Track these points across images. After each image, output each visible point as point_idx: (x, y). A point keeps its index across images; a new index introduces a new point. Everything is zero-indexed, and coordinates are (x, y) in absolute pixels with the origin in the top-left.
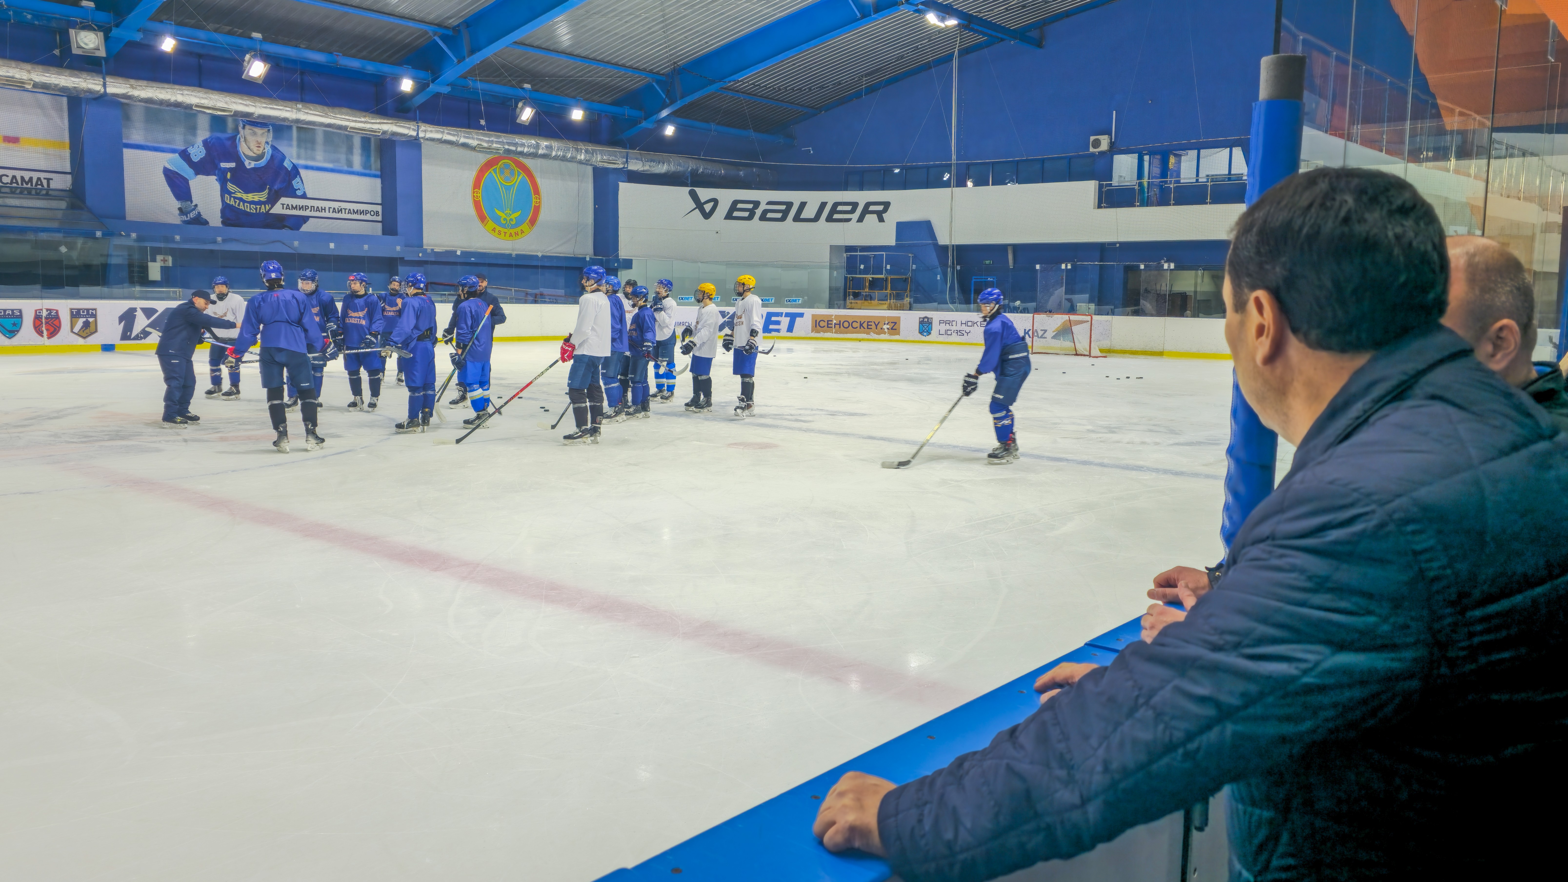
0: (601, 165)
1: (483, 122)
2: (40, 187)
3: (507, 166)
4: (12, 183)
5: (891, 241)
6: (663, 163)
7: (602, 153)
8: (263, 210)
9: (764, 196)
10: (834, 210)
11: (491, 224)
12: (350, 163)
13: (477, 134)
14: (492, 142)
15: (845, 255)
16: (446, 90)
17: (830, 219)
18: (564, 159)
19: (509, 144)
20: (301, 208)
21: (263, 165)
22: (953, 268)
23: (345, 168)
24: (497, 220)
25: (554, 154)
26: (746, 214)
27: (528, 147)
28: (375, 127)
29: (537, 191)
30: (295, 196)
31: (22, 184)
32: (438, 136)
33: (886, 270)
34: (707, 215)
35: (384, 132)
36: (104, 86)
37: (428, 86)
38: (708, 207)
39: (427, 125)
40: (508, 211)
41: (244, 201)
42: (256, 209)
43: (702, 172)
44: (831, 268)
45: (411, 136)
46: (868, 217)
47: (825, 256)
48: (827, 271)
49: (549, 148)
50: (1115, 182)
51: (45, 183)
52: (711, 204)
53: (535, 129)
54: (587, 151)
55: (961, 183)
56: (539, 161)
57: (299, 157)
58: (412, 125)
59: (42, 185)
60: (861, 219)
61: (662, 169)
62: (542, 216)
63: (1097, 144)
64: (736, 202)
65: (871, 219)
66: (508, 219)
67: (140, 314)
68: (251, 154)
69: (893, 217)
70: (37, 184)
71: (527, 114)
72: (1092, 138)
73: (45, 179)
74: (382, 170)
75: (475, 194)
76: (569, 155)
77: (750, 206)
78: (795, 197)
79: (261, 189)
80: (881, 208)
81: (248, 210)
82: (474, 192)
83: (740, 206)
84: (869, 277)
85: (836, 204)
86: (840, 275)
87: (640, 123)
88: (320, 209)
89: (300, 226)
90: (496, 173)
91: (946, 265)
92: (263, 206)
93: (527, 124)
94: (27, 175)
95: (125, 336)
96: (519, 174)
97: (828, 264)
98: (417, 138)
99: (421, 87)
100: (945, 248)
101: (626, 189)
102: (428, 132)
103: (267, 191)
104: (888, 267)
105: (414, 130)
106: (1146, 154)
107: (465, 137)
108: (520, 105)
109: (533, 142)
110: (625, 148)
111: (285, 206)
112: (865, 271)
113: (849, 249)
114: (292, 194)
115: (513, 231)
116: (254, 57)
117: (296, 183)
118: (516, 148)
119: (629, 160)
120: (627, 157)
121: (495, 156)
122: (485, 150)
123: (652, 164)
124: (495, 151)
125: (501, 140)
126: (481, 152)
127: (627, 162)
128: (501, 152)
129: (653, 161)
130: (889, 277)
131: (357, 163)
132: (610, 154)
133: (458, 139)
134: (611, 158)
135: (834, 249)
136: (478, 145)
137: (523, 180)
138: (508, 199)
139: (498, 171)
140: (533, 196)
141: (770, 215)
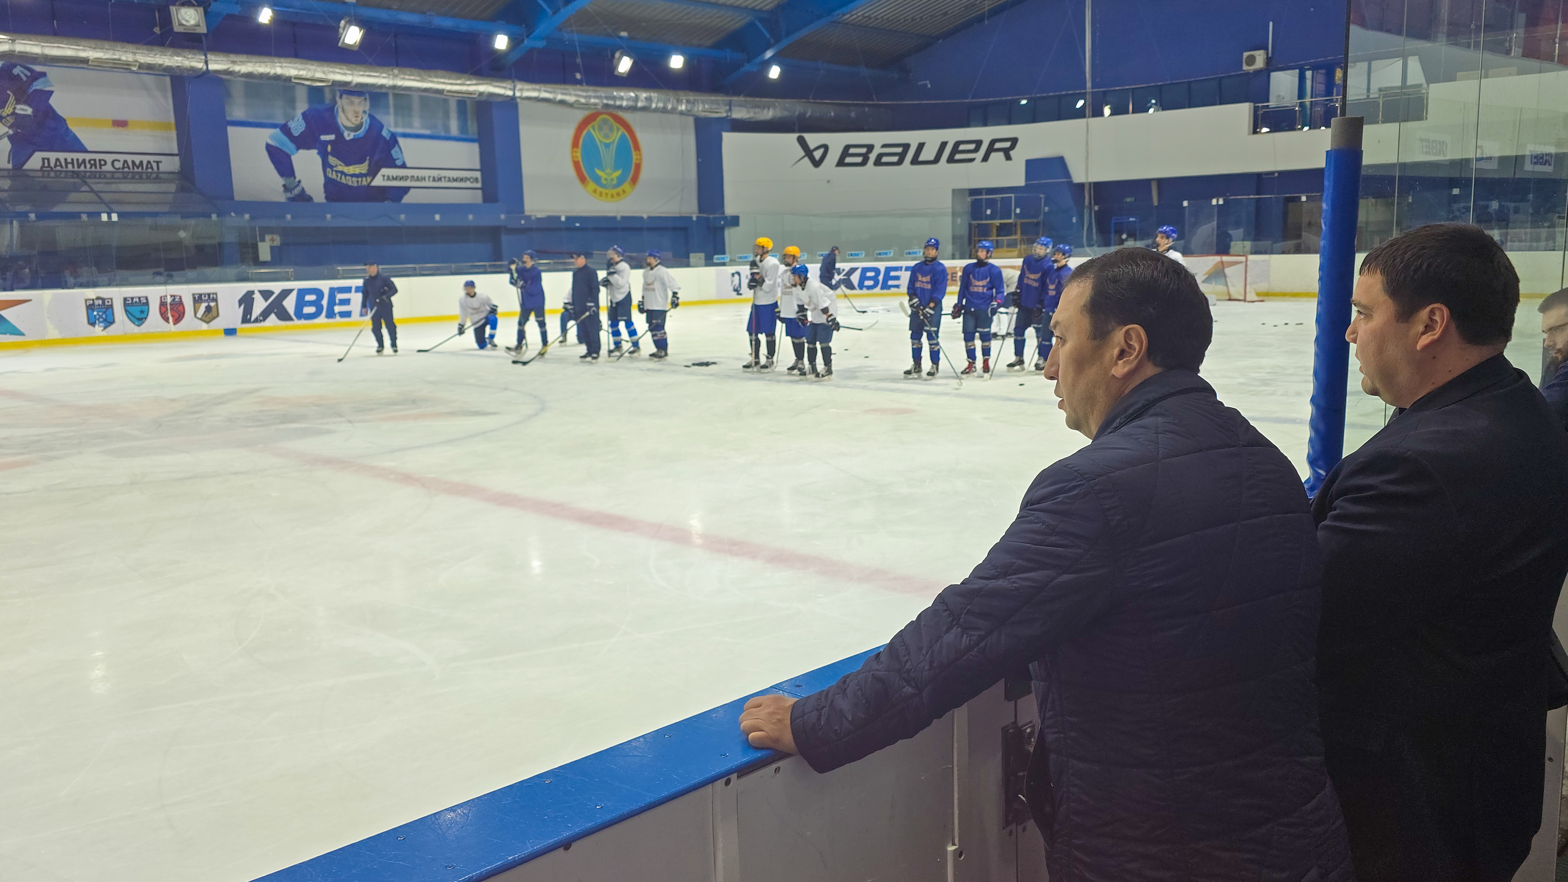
0: (703, 114)
1: (578, 76)
2: (150, 170)
3: (605, 121)
4: (124, 167)
5: (1019, 180)
6: (769, 109)
7: (703, 102)
8: (364, 183)
9: (878, 139)
10: (955, 150)
11: (592, 185)
12: (447, 128)
13: (575, 90)
14: (590, 97)
15: (969, 199)
16: (541, 44)
17: (951, 160)
18: (664, 110)
19: (607, 98)
20: (401, 178)
21: (361, 135)
22: (1090, 209)
23: (443, 134)
24: (597, 180)
25: (654, 106)
26: (859, 160)
27: (628, 100)
28: (472, 88)
29: (637, 147)
30: (395, 166)
31: (133, 168)
32: (534, 94)
33: (1016, 214)
34: (817, 164)
35: (481, 94)
36: (206, 63)
37: (523, 41)
38: (818, 155)
39: (523, 83)
40: (608, 171)
41: (346, 175)
42: (358, 182)
43: (810, 116)
44: (954, 214)
45: (508, 96)
46: (993, 155)
47: (947, 202)
48: (950, 219)
49: (649, 99)
50: (1272, 103)
51: (155, 165)
52: (821, 151)
53: (632, 80)
54: (688, 101)
55: (1099, 113)
56: (638, 115)
57: (396, 125)
58: (509, 84)
59: (152, 168)
60: (985, 159)
61: (768, 114)
62: (644, 174)
63: (1251, 60)
64: (847, 147)
65: (997, 157)
66: (609, 179)
67: (257, 297)
68: (349, 124)
69: (1020, 155)
70: (147, 168)
71: (625, 65)
72: (1246, 54)
73: (154, 162)
74: (479, 133)
75: (574, 154)
76: (670, 107)
77: (864, 150)
78: (912, 137)
79: (361, 161)
80: (1007, 145)
81: (350, 184)
82: (573, 152)
83: (852, 151)
84: (997, 222)
85: (958, 144)
86: (963, 222)
87: (743, 66)
88: (420, 179)
89: (401, 198)
90: (594, 129)
91: (1083, 207)
92: (364, 179)
93: (625, 75)
94: (137, 159)
95: (246, 320)
96: (618, 129)
97: (950, 210)
98: (513, 98)
99: (515, 42)
100: (1081, 186)
101: (730, 140)
102: (525, 91)
103: (367, 163)
104: (1018, 211)
105: (510, 89)
106: (1309, 69)
107: (562, 94)
108: (617, 55)
109: (632, 94)
110: (727, 93)
111: (386, 178)
112: (992, 217)
113: (973, 192)
114: (392, 164)
115: (614, 191)
116: (350, 23)
117: (394, 152)
118: (615, 102)
119: (732, 108)
120: (730, 104)
121: (593, 111)
122: (582, 106)
123: (757, 110)
124: (593, 107)
125: (599, 94)
126: (578, 108)
127: (730, 110)
128: (599, 107)
129: (758, 107)
130: (1019, 222)
131: (454, 127)
132: (712, 102)
133: (555, 96)
134: (713, 107)
135: (956, 192)
136: (576, 101)
137: (623, 136)
138: (608, 156)
139: (596, 127)
140: (634, 153)
141: (885, 159)
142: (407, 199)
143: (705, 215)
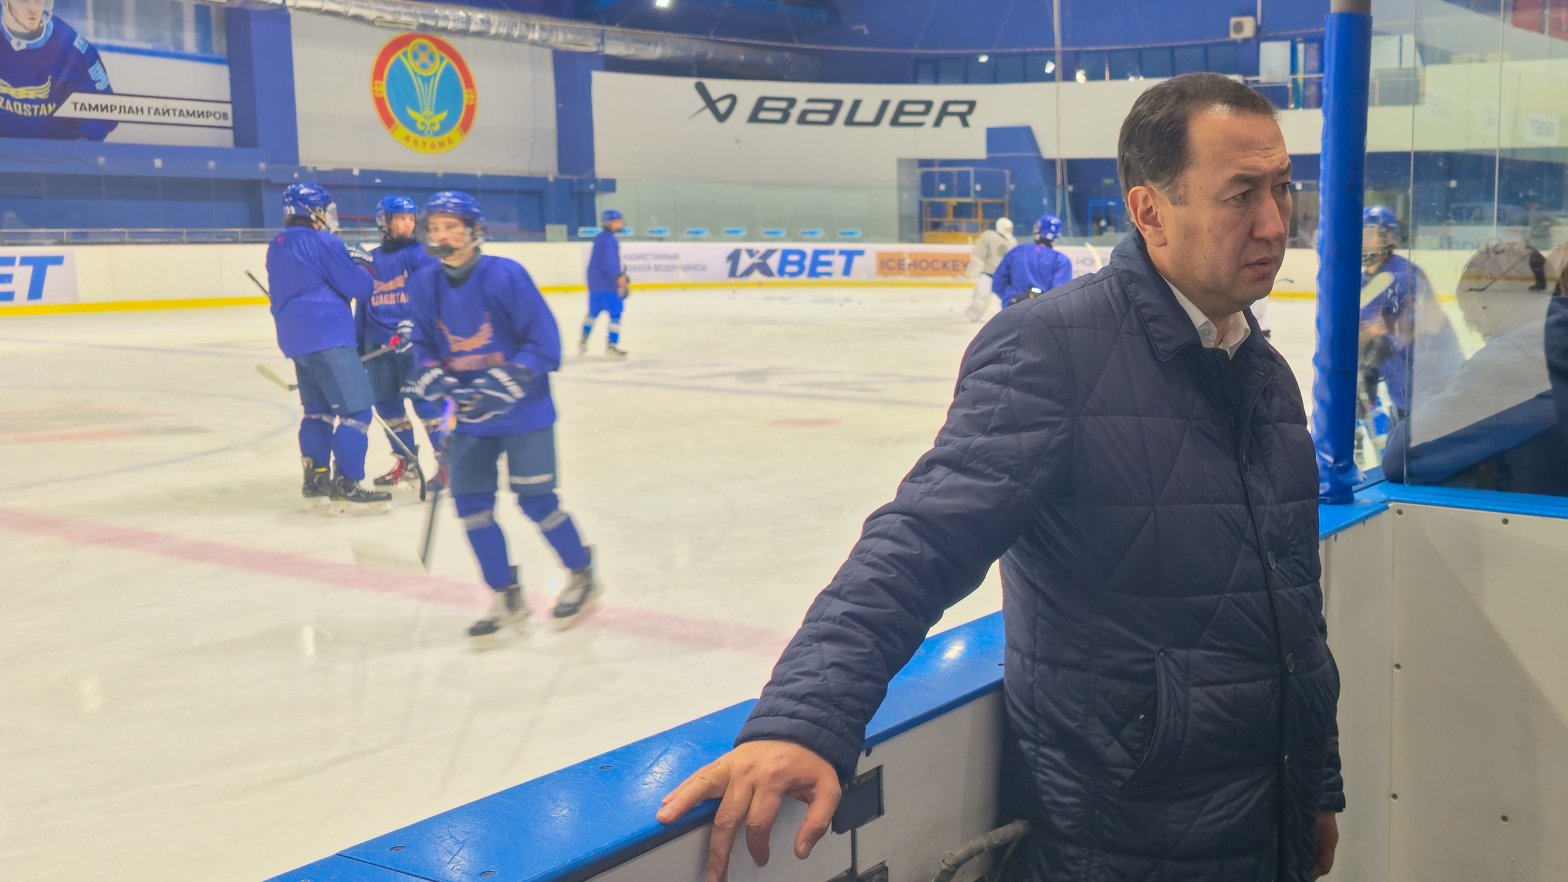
0: (564, 47)
3: (423, 48)
5: (979, 152)
6: (656, 45)
7: (564, 30)
8: (43, 112)
9: (801, 91)
10: (900, 111)
11: (402, 130)
12: (178, 42)
13: (376, 2)
14: (399, 14)
15: (918, 171)
18: (508, 38)
19: (425, 16)
20: (104, 108)
21: (40, 45)
22: (1063, 189)
23: (172, 49)
24: (411, 124)
25: (493, 31)
26: (778, 116)
27: (455, 20)
29: (469, 84)
30: (92, 90)
32: (315, 4)
33: (976, 192)
34: (722, 118)
38: (722, 106)
40: (428, 112)
41: (13, 100)
42: (32, 110)
43: (712, 58)
44: (901, 188)
45: (274, 4)
46: (947, 120)
47: (890, 174)
48: (894, 194)
49: (486, 22)
50: (1263, 78)
52: (727, 102)
54: (542, 28)
55: (1070, 76)
56: (471, 41)
57: (97, 34)
60: (938, 123)
61: (654, 52)
62: (479, 118)
63: (1239, 27)
64: (762, 100)
65: (951, 122)
66: (428, 124)
69: (980, 121)
72: (1233, 20)
74: (230, 53)
75: (376, 88)
76: (516, 33)
77: (783, 105)
78: (846, 92)
80: (964, 108)
81: (20, 112)
82: (374, 85)
83: (768, 104)
84: (953, 201)
85: (903, 103)
86: (912, 199)
88: (135, 110)
89: (104, 135)
90: (406, 56)
91: (1054, 185)
92: (43, 106)
96: (442, 59)
97: (895, 183)
98: (283, 8)
100: (1052, 162)
101: (603, 81)
103: (48, 84)
104: (978, 187)
106: (1300, 42)
107: (357, 7)
109: (462, 13)
110: (597, 21)
111: (78, 107)
112: (948, 193)
113: (924, 163)
114: (89, 87)
115: (437, 140)
117: (94, 72)
118: (437, 22)
119: (606, 41)
120: (602, 36)
121: (405, 33)
122: (388, 25)
123: (640, 46)
124: (403, 26)
125: (412, 10)
126: (381, 27)
127: (602, 42)
128: (414, 27)
129: (640, 41)
130: (981, 201)
131: (190, 41)
132: (577, 32)
133: (347, 9)
134: (579, 37)
135: (903, 163)
136: (378, 17)
137: (448, 69)
138: (427, 94)
139: (409, 55)
140: (465, 91)
141: (811, 117)
142: (112, 137)
143: (568, 177)
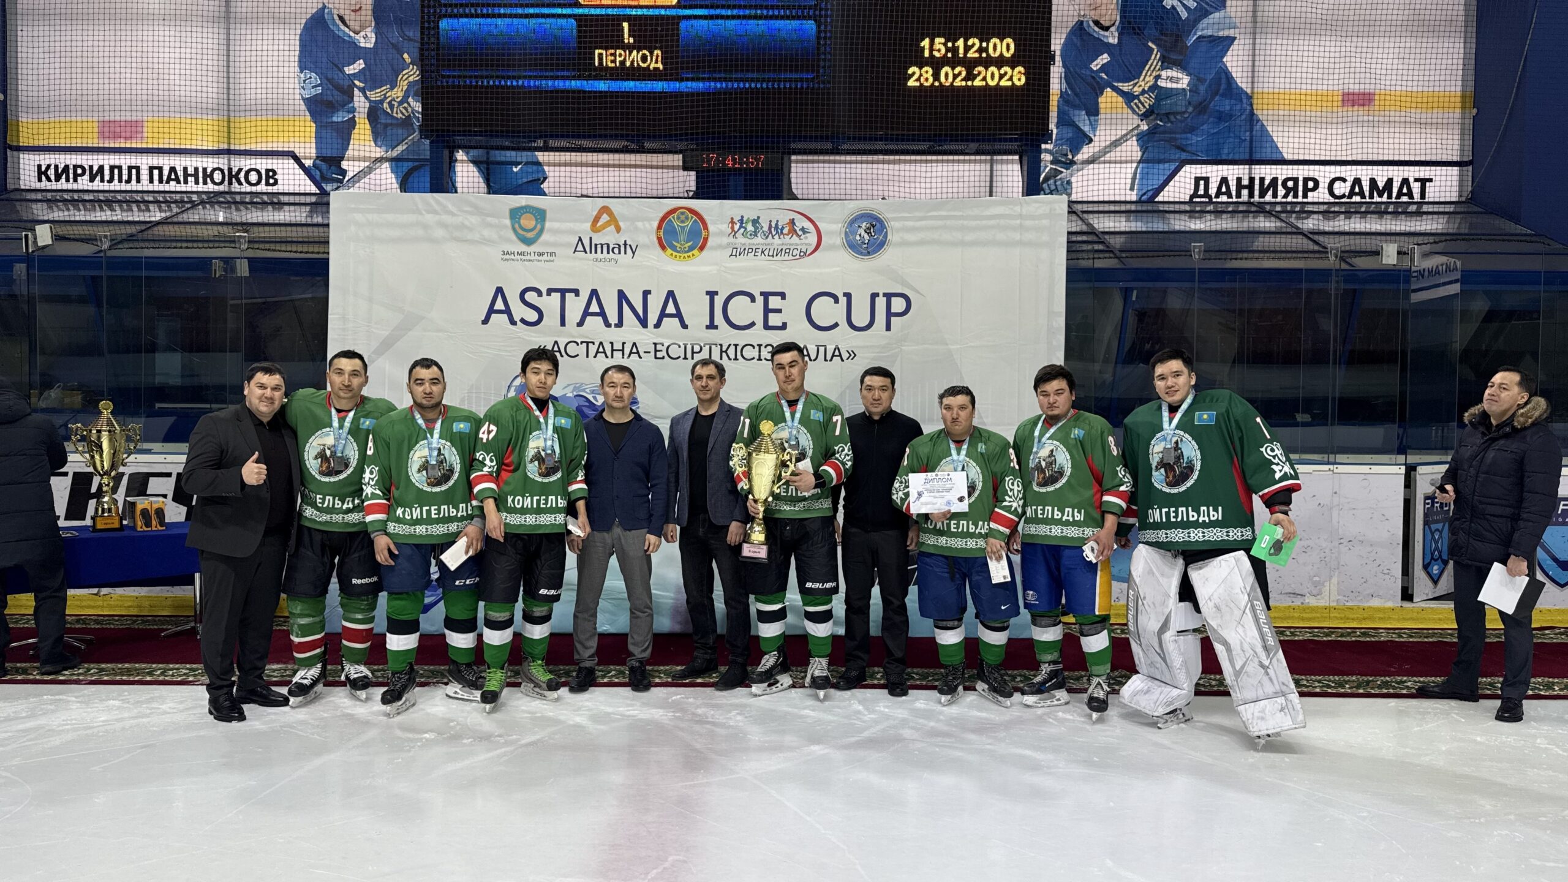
2: (1405, 199)
4: (1352, 193)
31: (1371, 197)
51: (1416, 187)
59: (1410, 194)
70: (1400, 194)
73: (1416, 180)
94: (1381, 175)
